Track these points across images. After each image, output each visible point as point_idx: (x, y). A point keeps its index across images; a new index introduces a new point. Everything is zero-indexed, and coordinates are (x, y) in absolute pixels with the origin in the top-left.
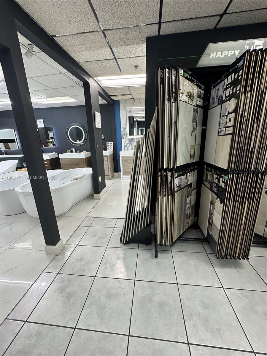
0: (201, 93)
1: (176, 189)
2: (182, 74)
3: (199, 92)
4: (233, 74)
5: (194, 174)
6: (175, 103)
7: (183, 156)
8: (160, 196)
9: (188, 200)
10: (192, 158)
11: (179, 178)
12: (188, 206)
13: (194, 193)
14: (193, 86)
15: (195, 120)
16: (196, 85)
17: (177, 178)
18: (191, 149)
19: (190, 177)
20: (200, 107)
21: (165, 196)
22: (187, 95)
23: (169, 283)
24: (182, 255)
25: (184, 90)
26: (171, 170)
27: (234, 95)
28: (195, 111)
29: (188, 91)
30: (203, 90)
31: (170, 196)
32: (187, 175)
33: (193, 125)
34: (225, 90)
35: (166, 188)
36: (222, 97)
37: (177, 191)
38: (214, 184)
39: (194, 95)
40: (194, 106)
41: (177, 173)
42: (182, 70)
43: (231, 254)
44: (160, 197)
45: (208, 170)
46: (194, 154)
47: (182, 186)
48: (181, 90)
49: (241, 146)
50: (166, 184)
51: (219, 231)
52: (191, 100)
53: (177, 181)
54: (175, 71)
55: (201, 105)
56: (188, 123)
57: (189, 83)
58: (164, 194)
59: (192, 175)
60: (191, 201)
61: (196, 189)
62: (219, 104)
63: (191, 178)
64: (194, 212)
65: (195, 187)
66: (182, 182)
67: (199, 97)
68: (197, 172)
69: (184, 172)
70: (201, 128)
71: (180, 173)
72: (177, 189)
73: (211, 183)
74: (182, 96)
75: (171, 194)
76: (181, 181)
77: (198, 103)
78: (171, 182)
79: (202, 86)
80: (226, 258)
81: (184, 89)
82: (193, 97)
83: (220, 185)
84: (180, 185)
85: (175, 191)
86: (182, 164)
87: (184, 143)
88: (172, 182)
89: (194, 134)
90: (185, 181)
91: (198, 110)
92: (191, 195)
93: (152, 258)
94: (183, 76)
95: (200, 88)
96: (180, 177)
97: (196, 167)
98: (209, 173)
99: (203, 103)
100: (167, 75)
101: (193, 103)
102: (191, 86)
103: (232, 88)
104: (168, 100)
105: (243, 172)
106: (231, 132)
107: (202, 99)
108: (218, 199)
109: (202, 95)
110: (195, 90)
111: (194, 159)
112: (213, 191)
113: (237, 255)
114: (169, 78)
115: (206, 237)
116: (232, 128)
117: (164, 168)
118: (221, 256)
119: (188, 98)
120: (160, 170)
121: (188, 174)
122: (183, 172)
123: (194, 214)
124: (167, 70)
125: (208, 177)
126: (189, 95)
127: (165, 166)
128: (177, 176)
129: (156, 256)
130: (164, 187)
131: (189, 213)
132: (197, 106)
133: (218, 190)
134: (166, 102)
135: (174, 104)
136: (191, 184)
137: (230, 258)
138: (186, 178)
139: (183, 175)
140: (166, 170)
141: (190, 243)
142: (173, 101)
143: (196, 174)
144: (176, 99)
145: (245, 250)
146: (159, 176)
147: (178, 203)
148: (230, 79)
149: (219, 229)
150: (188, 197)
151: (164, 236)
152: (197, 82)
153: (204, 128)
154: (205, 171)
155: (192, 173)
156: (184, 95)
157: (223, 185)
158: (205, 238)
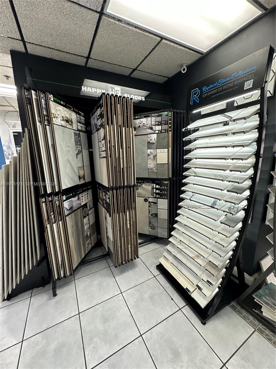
0: (81, 119)
1: (66, 213)
2: (52, 99)
3: (79, 118)
4: (99, 108)
5: (87, 194)
6: (49, 126)
7: (69, 178)
8: (48, 224)
9: (85, 220)
10: (82, 180)
11: (68, 201)
12: (86, 227)
13: (91, 212)
14: (70, 112)
15: (79, 143)
16: (73, 111)
17: (66, 202)
18: (78, 171)
19: (83, 198)
20: (83, 132)
21: (55, 222)
22: (63, 120)
23: (70, 318)
24: (86, 279)
25: (58, 115)
26: (57, 194)
27: (102, 126)
28: (77, 135)
29: (64, 116)
30: (82, 116)
31: (60, 222)
32: (78, 196)
33: (77, 147)
34: (98, 119)
35: (54, 213)
36: (97, 126)
37: (68, 215)
38: (104, 201)
39: (73, 121)
40: (74, 130)
41: (65, 196)
42: (51, 95)
43: (126, 259)
44: (48, 226)
45: (100, 189)
46: (84, 175)
47: (75, 208)
48: (54, 114)
49: (114, 167)
50: (53, 210)
51: (112, 242)
52: (70, 124)
53: (66, 205)
54: (43, 94)
55: (84, 129)
56: (70, 146)
57: (63, 108)
58: (53, 221)
59: (85, 195)
60: (89, 220)
61: (94, 208)
62: (96, 131)
63: (85, 198)
64: (95, 231)
65: (92, 206)
66: (74, 204)
67: (80, 123)
68: (91, 191)
69: (74, 193)
70: (88, 150)
71: (69, 195)
72: (68, 212)
73: (103, 200)
74: (56, 120)
75: (61, 220)
76: (72, 203)
77: (80, 128)
78: (59, 206)
79: (81, 113)
80: (123, 264)
81: (58, 113)
82: (72, 122)
83: (107, 201)
84: (71, 208)
85: (66, 215)
86: (69, 186)
87: (68, 165)
88: (61, 207)
89: (80, 156)
90: (78, 202)
91: (81, 134)
92: (88, 215)
93: (50, 299)
94: (54, 101)
95: (80, 114)
96: (70, 200)
97: (90, 187)
98: (100, 191)
99: (86, 128)
100: (34, 97)
101: (73, 128)
102: (68, 112)
103: (100, 119)
104: (40, 122)
105: (120, 188)
106: (105, 155)
107: (83, 124)
108: (108, 213)
109: (83, 121)
110: (73, 116)
111: (84, 179)
112: (104, 207)
113: (130, 258)
114: (37, 100)
115: (107, 251)
116: (105, 152)
117: (48, 193)
118: (118, 264)
119: (65, 123)
120: (43, 196)
121: (81, 195)
122: (72, 194)
123: (96, 232)
124: (33, 92)
125: (101, 195)
126: (66, 120)
127: (49, 191)
128: (65, 199)
129: (55, 295)
130: (52, 214)
131: (90, 234)
132: (78, 130)
133: (107, 206)
134: (38, 124)
135: (47, 127)
136: (86, 204)
137: (126, 263)
138: (79, 199)
139: (74, 196)
140: (50, 195)
141: (94, 263)
142: (46, 124)
143: (91, 194)
144: (50, 122)
145: (135, 251)
146: (43, 203)
147: (72, 226)
148: (98, 112)
149: (112, 241)
150: (85, 217)
151: (61, 267)
152: (73, 109)
153: (90, 150)
154: (98, 190)
155: (85, 194)
156: (59, 119)
157: (108, 200)
158: (107, 253)
